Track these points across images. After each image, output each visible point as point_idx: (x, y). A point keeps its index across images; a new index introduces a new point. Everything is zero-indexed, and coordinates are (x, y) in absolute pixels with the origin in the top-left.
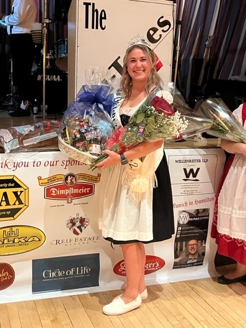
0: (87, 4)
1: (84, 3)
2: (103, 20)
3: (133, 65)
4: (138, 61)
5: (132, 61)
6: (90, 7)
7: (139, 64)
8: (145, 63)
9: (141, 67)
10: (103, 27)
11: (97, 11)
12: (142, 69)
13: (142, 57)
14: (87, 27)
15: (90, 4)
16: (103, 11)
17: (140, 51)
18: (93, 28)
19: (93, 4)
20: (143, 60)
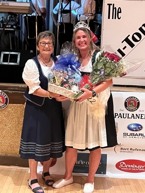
0: (109, 5)
1: (108, 4)
2: (119, 14)
3: (79, 40)
4: (82, 38)
5: (77, 38)
6: (111, 7)
7: (82, 39)
8: (85, 39)
9: (83, 42)
10: (119, 17)
11: (115, 8)
12: (84, 42)
13: (84, 35)
14: (109, 18)
15: (111, 4)
16: (120, 8)
17: (82, 31)
18: (113, 18)
19: (114, 4)
20: (84, 37)
